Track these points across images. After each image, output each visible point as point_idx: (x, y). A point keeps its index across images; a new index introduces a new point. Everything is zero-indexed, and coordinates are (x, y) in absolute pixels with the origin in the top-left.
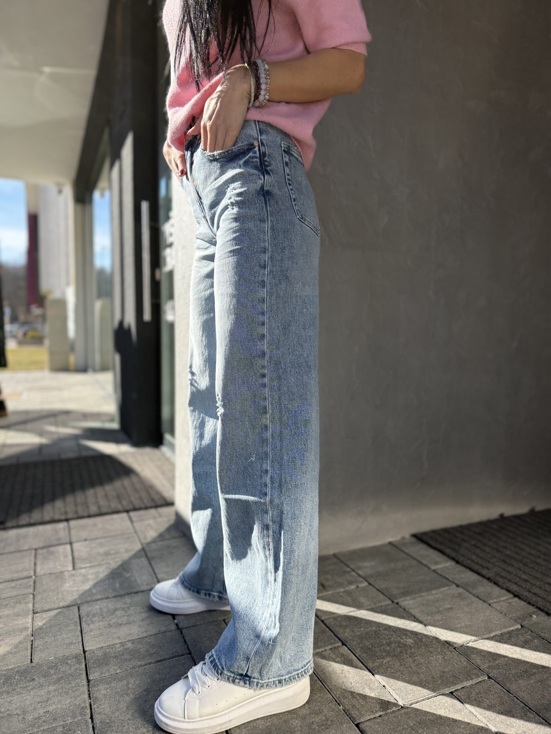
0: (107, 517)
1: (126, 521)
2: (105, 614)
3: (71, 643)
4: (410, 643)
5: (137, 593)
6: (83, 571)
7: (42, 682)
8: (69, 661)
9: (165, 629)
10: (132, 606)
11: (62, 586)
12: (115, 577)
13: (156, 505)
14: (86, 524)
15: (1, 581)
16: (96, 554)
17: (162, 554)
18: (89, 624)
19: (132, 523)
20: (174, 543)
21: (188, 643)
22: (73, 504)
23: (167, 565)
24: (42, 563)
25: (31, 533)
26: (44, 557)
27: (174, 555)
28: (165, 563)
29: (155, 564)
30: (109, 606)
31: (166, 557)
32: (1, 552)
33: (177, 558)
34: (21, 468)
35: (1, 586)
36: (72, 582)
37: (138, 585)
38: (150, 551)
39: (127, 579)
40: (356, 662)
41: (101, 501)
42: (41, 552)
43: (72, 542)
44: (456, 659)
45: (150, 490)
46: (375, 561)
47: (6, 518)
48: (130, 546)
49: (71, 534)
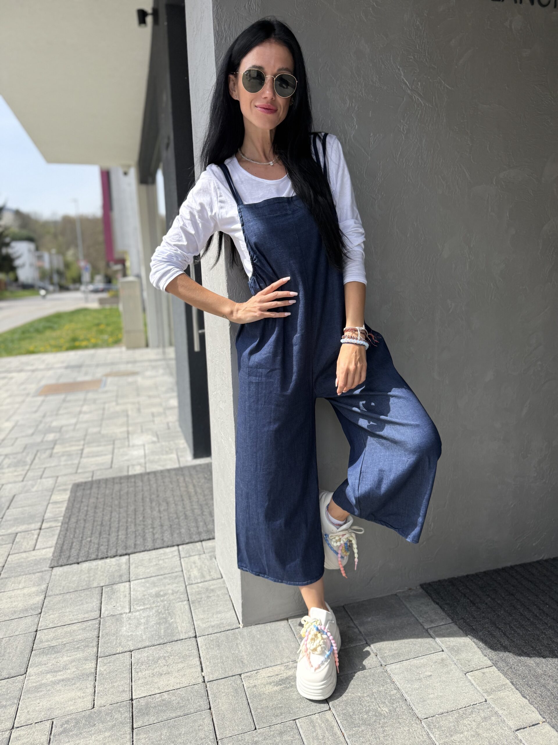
0: (161, 551)
1: (176, 557)
2: (151, 662)
3: (124, 691)
4: (385, 713)
5: (177, 641)
6: (138, 613)
7: (100, 728)
8: (121, 709)
9: (194, 682)
10: (171, 656)
11: (120, 630)
12: (162, 622)
13: (202, 539)
14: (144, 558)
15: (75, 622)
16: (149, 595)
17: (201, 598)
18: (137, 672)
19: (180, 560)
20: (213, 585)
21: (210, 697)
22: (134, 536)
23: (204, 611)
24: (107, 603)
25: (100, 568)
26: (108, 596)
27: (210, 599)
28: (202, 608)
29: (195, 609)
30: (154, 654)
31: (204, 602)
32: (76, 589)
33: (213, 604)
34: (95, 486)
35: (75, 627)
36: (128, 625)
37: (179, 633)
38: (191, 594)
39: (170, 625)
40: (337, 728)
41: (156, 533)
42: (107, 590)
43: (131, 580)
44: (419, 733)
45: (200, 519)
46: (378, 617)
47: (80, 550)
48: (177, 587)
49: (131, 570)
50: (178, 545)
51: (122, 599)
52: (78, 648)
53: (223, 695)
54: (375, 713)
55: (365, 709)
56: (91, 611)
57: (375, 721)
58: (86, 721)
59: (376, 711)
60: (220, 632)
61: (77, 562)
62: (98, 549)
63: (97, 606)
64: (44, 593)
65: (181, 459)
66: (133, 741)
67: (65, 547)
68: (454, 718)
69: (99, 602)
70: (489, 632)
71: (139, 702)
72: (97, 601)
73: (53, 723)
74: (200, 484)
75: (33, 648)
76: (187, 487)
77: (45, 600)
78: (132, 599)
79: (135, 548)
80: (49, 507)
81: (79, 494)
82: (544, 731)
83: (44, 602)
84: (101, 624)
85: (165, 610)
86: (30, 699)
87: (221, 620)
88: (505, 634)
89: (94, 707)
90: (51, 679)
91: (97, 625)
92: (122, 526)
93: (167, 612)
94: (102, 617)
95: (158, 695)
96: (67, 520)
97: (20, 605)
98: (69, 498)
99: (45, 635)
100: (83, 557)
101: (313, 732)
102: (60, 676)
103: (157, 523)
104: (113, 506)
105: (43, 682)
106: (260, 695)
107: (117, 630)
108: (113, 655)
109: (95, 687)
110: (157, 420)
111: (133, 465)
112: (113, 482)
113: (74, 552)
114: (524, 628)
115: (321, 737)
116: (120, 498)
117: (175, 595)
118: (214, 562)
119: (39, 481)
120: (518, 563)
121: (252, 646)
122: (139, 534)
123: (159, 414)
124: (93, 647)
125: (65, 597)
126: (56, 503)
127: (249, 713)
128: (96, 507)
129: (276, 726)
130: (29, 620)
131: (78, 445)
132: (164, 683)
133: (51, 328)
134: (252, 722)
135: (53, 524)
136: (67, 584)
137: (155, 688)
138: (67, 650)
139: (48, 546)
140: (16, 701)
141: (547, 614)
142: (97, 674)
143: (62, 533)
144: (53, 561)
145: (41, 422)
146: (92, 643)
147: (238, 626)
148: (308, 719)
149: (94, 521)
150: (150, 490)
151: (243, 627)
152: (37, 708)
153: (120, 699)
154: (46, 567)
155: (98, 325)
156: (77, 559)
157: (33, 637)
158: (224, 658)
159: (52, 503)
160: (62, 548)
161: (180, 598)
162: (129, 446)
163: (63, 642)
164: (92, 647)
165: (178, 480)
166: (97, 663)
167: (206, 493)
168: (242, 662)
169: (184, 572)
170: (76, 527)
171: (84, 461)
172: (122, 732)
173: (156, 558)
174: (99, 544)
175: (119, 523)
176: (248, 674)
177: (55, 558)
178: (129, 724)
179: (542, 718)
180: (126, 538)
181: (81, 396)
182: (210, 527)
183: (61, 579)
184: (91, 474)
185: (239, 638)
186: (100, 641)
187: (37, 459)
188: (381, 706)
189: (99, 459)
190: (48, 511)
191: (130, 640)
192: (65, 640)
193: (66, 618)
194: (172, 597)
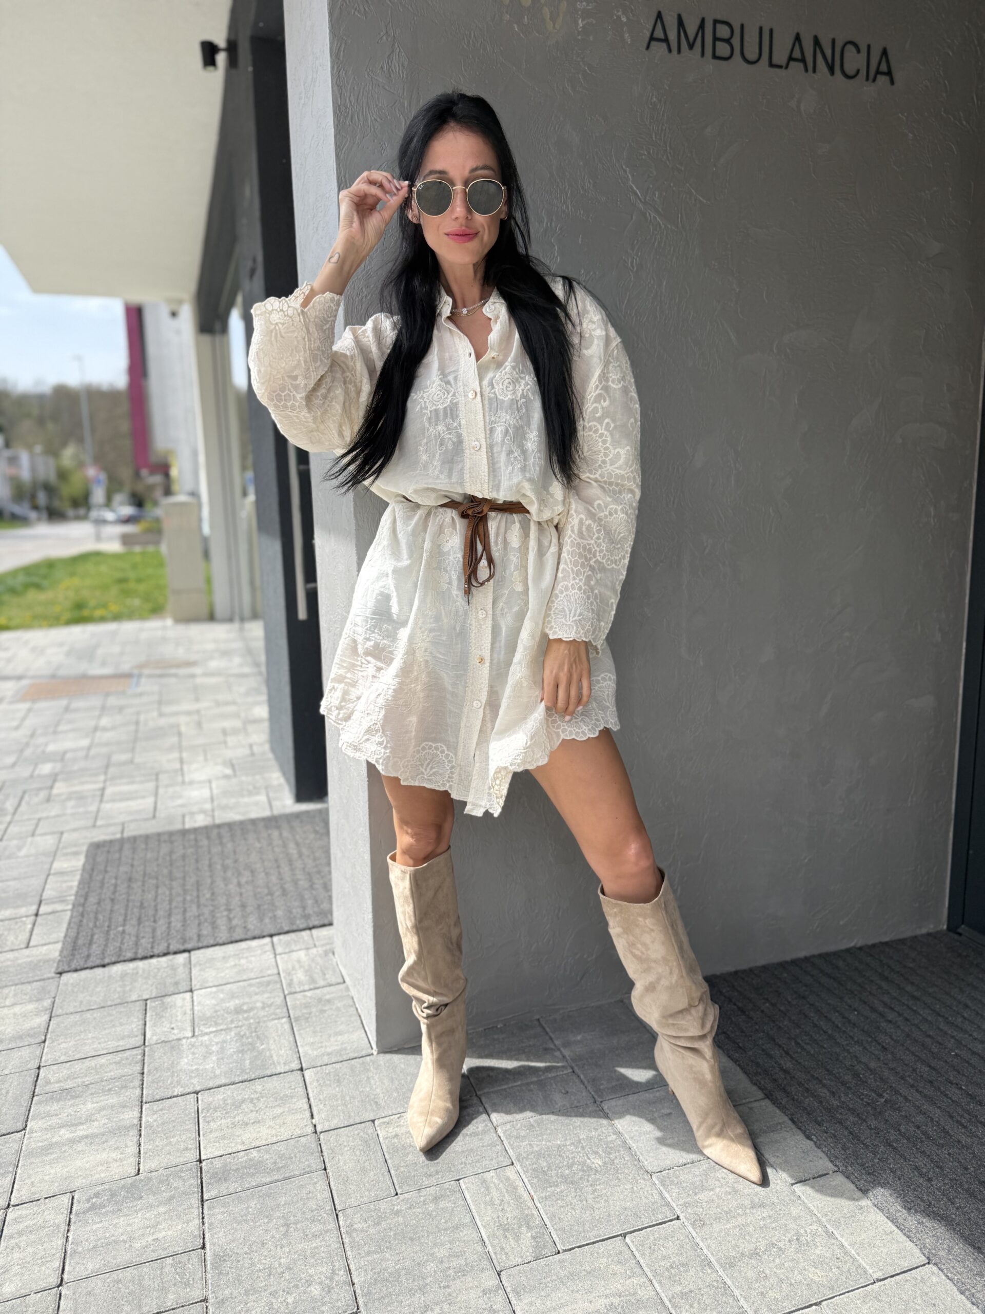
0: (243, 945)
1: (268, 953)
2: (229, 1107)
3: (187, 1149)
4: (597, 1166)
6: (206, 1038)
7: (151, 1201)
8: (183, 1175)
9: (298, 1132)
11: (178, 1063)
12: (246, 1049)
13: (311, 925)
14: (215, 956)
15: (102, 1052)
16: (224, 1010)
17: (310, 1013)
18: (208, 1122)
19: (275, 957)
20: (328, 993)
21: (325, 1154)
22: (197, 922)
23: (315, 1032)
24: (154, 1023)
25: (140, 972)
26: (156, 1014)
27: (326, 1015)
28: (312, 1028)
29: (299, 1030)
30: (235, 1096)
31: (314, 1019)
32: (102, 1005)
33: (329, 1021)
34: (127, 846)
35: (102, 1060)
36: (190, 1056)
37: (274, 1064)
38: (294, 1008)
39: (260, 1053)
40: (522, 1189)
41: (234, 917)
42: (153, 1004)
43: (193, 989)
44: (647, 1191)
45: (307, 895)
46: (593, 1033)
47: (106, 946)
48: (269, 998)
49: (193, 975)
50: (271, 936)
51: (179, 1018)
52: (110, 1090)
53: (346, 1149)
54: (582, 1167)
55: (565, 1163)
56: (129, 1036)
57: (581, 1178)
58: (127, 1192)
59: (584, 1163)
60: (341, 1062)
61: (102, 963)
62: (137, 944)
63: (138, 1029)
64: (47, 1012)
65: (275, 804)
66: (203, 1218)
67: (80, 942)
68: (701, 1170)
69: (142, 1022)
70: (763, 1050)
71: (212, 1163)
72: (139, 1021)
73: (73, 1198)
74: (308, 842)
75: (34, 1092)
76: (285, 846)
77: (52, 1023)
78: (196, 1017)
79: (199, 940)
80: (49, 881)
81: (101, 859)
82: (834, 1183)
83: (49, 1026)
84: (146, 1054)
85: (251, 1033)
86: (34, 1165)
87: (342, 1044)
88: (787, 1053)
89: (138, 1174)
90: (67, 1136)
91: (140, 1057)
92: (176, 907)
93: (254, 1034)
94: (147, 1044)
95: (242, 1154)
96: (82, 900)
97: (9, 1030)
98: (84, 865)
99: (55, 1074)
100: (112, 955)
101: (486, 1195)
102: (81, 1131)
103: (236, 901)
104: (160, 878)
105: (54, 1140)
106: (404, 1148)
107: (173, 1063)
108: (168, 1098)
109: (140, 1145)
110: (231, 740)
111: (192, 814)
112: (159, 841)
113: (96, 949)
114: (817, 1044)
115: (497, 1202)
116: (171, 865)
117: (267, 1009)
118: (332, 960)
119: (30, 839)
120: (816, 952)
121: (392, 1080)
122: (206, 920)
123: (235, 732)
124: (134, 1087)
125: (84, 1016)
126: (61, 873)
127: (386, 1173)
128: (130, 879)
129: (428, 1189)
130: (25, 1052)
131: (96, 782)
132: (249, 1136)
133: (38, 587)
134: (391, 1185)
135: (58, 907)
136: (88, 998)
137: (237, 1143)
138: (92, 1094)
139: (52, 941)
140: (11, 1169)
141: (854, 1024)
142: (143, 1126)
143: (76, 920)
144: (61, 963)
145: (27, 745)
146: (132, 1082)
147: (370, 1051)
148: (478, 1178)
149: (128, 901)
150: (223, 852)
151: (378, 1053)
152: (46, 1178)
153: (182, 1160)
154: (50, 972)
155: (122, 581)
156: (102, 959)
157: (33, 1078)
158: (348, 1098)
159: (55, 874)
160: (75, 943)
161: (275, 1014)
162: (183, 783)
163: (84, 1082)
164: (132, 1088)
165: (269, 835)
166: (141, 1111)
167: (317, 854)
168: (376, 1103)
169: (282, 975)
170: (97, 909)
171: (106, 806)
172: (186, 1206)
173: (235, 955)
174: (137, 936)
175: (170, 903)
176: (386, 1120)
177: (64, 959)
178: (196, 1195)
179: (833, 1167)
180: (183, 926)
181: (95, 701)
182: (325, 906)
183: (76, 990)
184: (119, 828)
185: (372, 1068)
186: (145, 1079)
187: (23, 803)
188: (592, 1157)
189: (134, 805)
190: (47, 886)
191: (195, 1077)
192: (87, 1079)
193: (88, 1047)
194: (262, 1013)
